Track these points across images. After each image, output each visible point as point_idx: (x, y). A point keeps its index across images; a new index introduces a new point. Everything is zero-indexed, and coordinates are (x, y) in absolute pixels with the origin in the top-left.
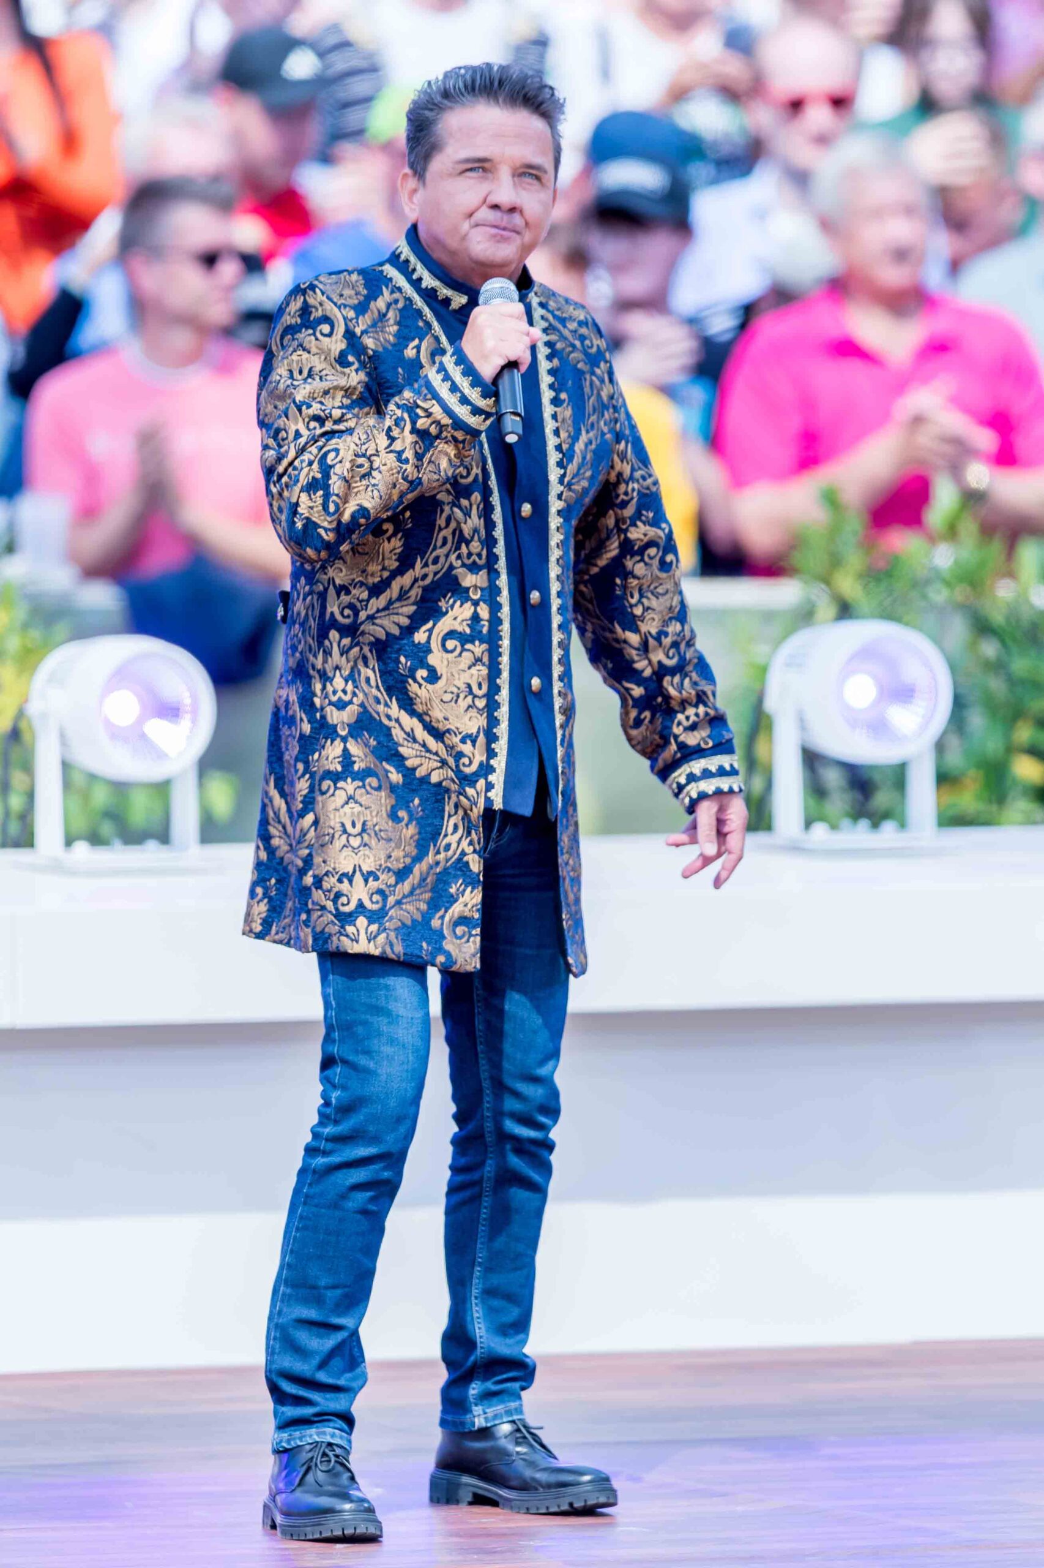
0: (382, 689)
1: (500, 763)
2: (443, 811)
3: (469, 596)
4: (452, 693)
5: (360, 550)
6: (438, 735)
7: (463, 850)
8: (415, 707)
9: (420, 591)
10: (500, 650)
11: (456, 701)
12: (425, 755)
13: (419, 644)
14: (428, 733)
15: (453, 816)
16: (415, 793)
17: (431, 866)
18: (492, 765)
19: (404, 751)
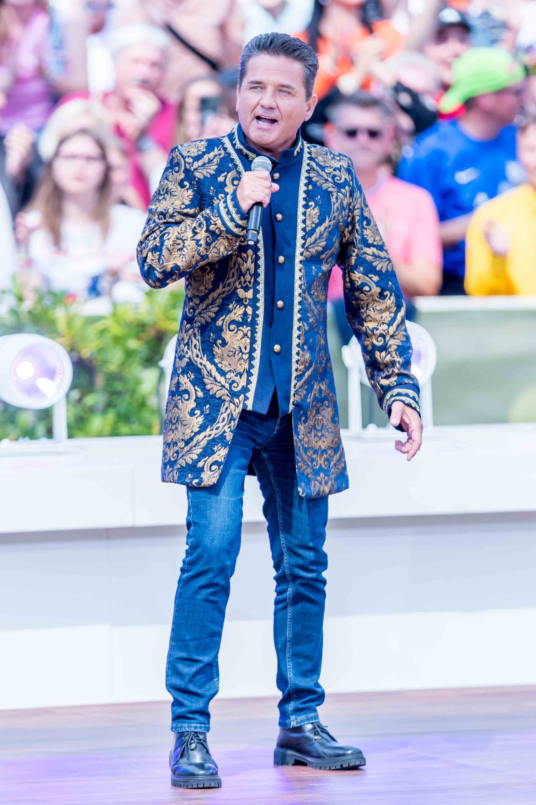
0: (201, 350)
1: (253, 387)
2: (219, 411)
3: (243, 303)
4: (232, 351)
6: (223, 373)
7: (225, 430)
8: (215, 360)
9: (221, 300)
10: (257, 330)
11: (234, 356)
12: (214, 383)
13: (219, 326)
14: (218, 373)
15: (225, 413)
16: (208, 402)
17: (205, 437)
18: (248, 388)
19: (205, 381)
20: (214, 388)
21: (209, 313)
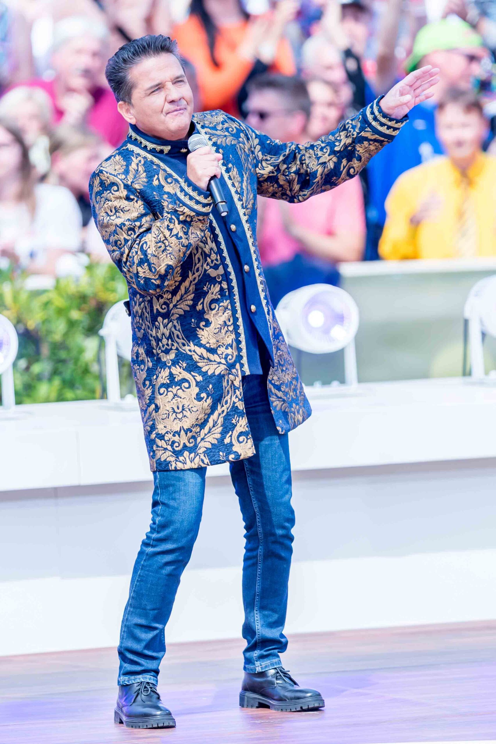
0: (185, 339)
1: (244, 353)
2: (222, 387)
3: (217, 281)
4: (218, 328)
6: (213, 351)
7: (234, 401)
9: (194, 286)
11: (220, 331)
12: (209, 363)
14: (209, 353)
15: (227, 386)
17: (220, 414)
19: (199, 364)
20: (211, 369)
21: (186, 302)
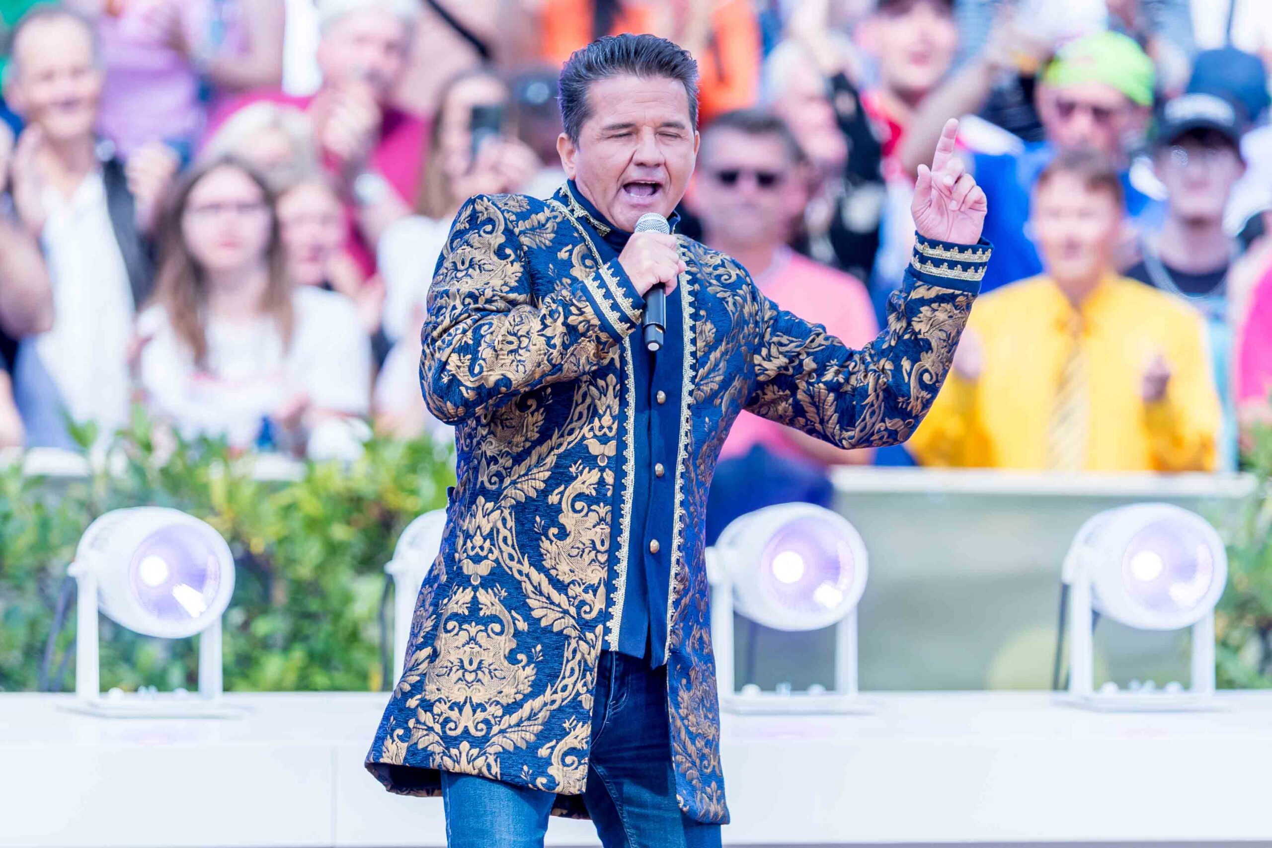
0: (516, 547)
1: (617, 611)
2: (562, 656)
3: (597, 463)
4: (578, 548)
5: (508, 424)
6: (561, 587)
7: (578, 690)
8: (544, 563)
9: (555, 458)
10: (622, 512)
11: (582, 555)
12: (549, 606)
13: (552, 504)
14: (553, 587)
15: (572, 660)
16: (538, 639)
17: (545, 704)
18: (610, 613)
19: (531, 602)
20: (548, 617)
21: (534, 481)
